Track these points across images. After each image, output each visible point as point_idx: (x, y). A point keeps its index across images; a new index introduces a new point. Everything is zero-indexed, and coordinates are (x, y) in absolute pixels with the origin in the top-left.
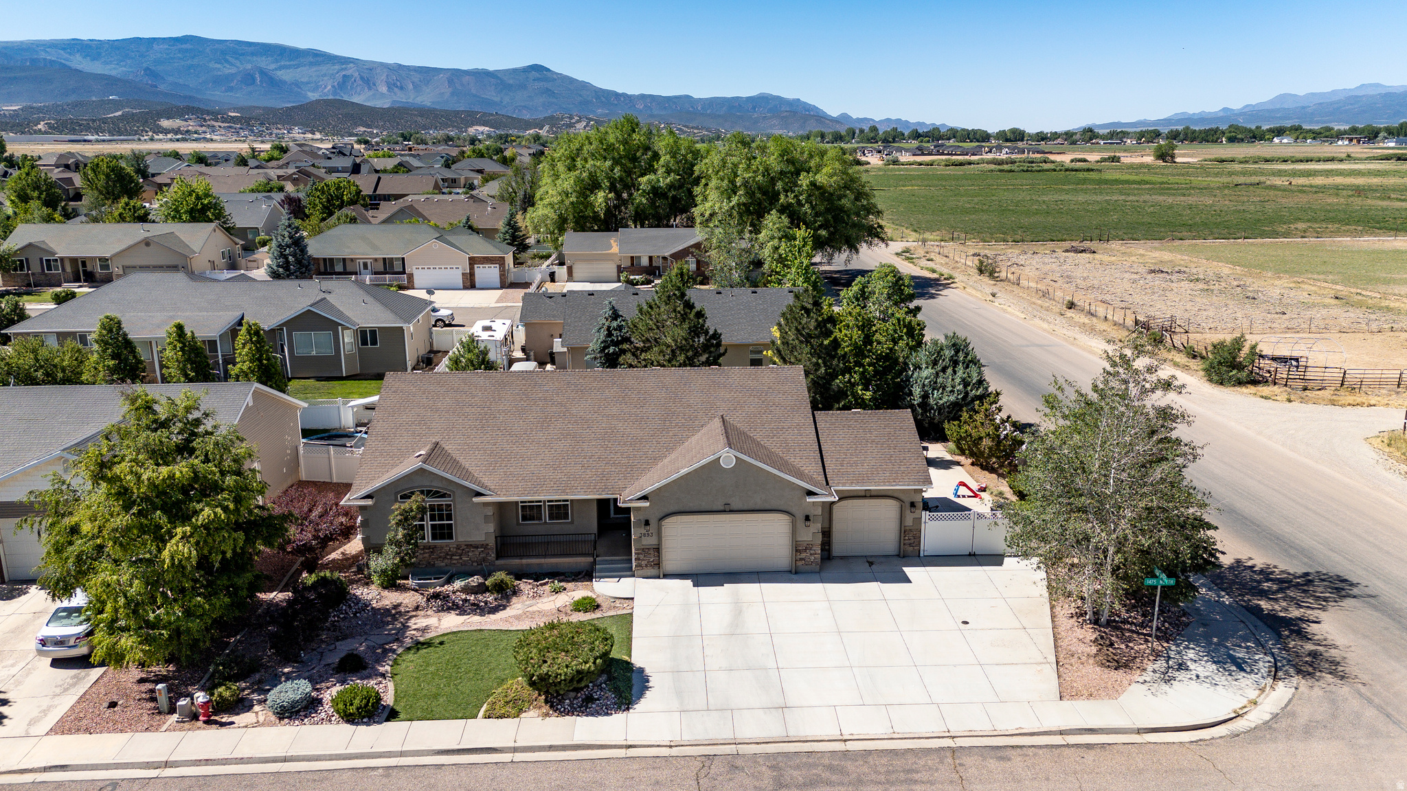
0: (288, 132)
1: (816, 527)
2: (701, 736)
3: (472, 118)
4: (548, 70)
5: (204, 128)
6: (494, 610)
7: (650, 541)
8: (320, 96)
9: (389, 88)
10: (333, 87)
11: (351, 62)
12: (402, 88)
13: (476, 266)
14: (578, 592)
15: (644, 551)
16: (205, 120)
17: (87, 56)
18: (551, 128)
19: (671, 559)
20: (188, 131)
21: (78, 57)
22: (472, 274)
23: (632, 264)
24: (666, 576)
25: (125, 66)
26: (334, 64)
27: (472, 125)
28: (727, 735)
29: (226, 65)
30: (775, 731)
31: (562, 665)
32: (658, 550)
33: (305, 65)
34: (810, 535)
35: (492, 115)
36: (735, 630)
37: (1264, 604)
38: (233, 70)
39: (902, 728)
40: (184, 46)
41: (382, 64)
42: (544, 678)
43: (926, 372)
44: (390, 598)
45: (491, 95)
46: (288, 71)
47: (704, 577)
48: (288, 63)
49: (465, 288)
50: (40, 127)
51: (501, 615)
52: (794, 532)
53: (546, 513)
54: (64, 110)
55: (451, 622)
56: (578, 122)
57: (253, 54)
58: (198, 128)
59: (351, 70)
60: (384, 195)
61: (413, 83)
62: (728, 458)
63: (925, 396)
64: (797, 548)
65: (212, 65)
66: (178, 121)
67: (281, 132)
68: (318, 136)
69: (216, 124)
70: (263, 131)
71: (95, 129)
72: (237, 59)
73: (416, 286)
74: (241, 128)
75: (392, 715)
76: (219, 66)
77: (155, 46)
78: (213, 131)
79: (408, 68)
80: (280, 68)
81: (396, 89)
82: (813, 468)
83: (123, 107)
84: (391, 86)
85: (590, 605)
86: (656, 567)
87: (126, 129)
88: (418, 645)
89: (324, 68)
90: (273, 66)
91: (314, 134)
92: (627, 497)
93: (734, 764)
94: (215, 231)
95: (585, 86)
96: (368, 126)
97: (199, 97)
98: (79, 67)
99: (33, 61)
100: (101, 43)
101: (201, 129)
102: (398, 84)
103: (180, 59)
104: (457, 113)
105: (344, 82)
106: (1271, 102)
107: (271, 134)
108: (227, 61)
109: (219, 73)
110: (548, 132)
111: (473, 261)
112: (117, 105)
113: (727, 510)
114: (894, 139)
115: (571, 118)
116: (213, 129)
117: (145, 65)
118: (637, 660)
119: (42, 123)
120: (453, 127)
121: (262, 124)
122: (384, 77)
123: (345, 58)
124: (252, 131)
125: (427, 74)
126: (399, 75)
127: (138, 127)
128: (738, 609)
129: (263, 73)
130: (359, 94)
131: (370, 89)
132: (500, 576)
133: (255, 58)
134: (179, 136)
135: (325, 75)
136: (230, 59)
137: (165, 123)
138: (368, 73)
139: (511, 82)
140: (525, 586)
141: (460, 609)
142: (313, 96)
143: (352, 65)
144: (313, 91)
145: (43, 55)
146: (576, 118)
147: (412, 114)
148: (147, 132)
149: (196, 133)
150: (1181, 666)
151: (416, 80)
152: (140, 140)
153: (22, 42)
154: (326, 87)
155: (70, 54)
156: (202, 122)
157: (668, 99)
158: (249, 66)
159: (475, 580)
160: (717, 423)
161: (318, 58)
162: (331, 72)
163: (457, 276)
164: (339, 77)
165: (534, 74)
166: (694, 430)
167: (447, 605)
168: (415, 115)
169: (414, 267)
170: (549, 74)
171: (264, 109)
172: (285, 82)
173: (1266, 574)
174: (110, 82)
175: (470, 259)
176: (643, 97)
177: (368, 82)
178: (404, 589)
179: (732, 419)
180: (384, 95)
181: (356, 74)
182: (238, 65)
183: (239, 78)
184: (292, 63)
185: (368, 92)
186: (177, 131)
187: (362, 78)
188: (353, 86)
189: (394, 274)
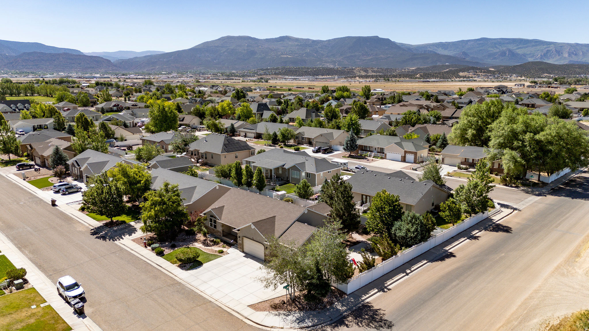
0: (510, 77)
5: (475, 76)
6: (208, 246)
8: (534, 60)
9: (569, 55)
10: (541, 55)
11: (552, 44)
12: (576, 55)
13: (407, 154)
15: (239, 244)
16: (477, 72)
17: (443, 48)
19: (245, 248)
20: (469, 77)
21: (440, 49)
22: (405, 157)
23: (465, 161)
24: (243, 252)
25: (456, 51)
26: (544, 45)
29: (495, 48)
32: (242, 245)
33: (530, 47)
38: (498, 50)
39: (213, 295)
40: (481, 42)
41: (568, 44)
46: (522, 49)
48: (522, 46)
49: (402, 161)
50: (417, 76)
52: (264, 250)
54: (429, 69)
57: (507, 43)
59: (552, 48)
60: (455, 117)
61: (583, 52)
62: (253, 226)
64: (265, 255)
65: (490, 49)
66: (466, 73)
67: (507, 76)
68: (523, 78)
69: (480, 74)
70: (499, 76)
71: (435, 76)
72: (500, 46)
73: (387, 158)
74: (490, 75)
75: (162, 256)
76: (492, 49)
78: (479, 77)
80: (518, 49)
81: (573, 55)
85: (221, 252)
86: (242, 249)
87: (446, 76)
89: (538, 47)
90: (515, 48)
92: (236, 229)
94: (344, 133)
96: (550, 73)
97: (481, 62)
98: (439, 53)
99: (425, 51)
101: (474, 76)
102: (575, 52)
103: (477, 47)
105: (547, 53)
107: (502, 77)
109: (492, 52)
111: (406, 152)
112: (448, 67)
113: (253, 240)
116: (479, 76)
117: (463, 51)
119: (419, 74)
121: (499, 73)
122: (568, 50)
123: (550, 42)
124: (494, 76)
126: (576, 48)
127: (451, 76)
128: (239, 264)
129: (510, 51)
130: (553, 58)
131: (559, 56)
132: (218, 240)
133: (508, 45)
134: (465, 79)
135: (538, 50)
136: (497, 46)
137: (461, 74)
138: (560, 48)
142: (530, 60)
143: (552, 45)
144: (531, 58)
145: (429, 49)
147: (574, 67)
148: (453, 77)
149: (471, 77)
151: (584, 50)
152: (448, 81)
153: (423, 45)
154: (537, 55)
155: (438, 48)
156: (475, 73)
158: (504, 49)
159: (214, 239)
161: (537, 43)
162: (541, 49)
163: (399, 157)
164: (545, 51)
168: (577, 68)
169: (387, 152)
171: (504, 66)
172: (518, 54)
174: (448, 58)
175: (405, 151)
177: (559, 52)
179: (277, 218)
180: (565, 58)
181: (554, 49)
182: (501, 48)
183: (499, 54)
184: (524, 46)
185: (558, 57)
186: (464, 77)
187: (556, 51)
188: (550, 55)
189: (381, 153)
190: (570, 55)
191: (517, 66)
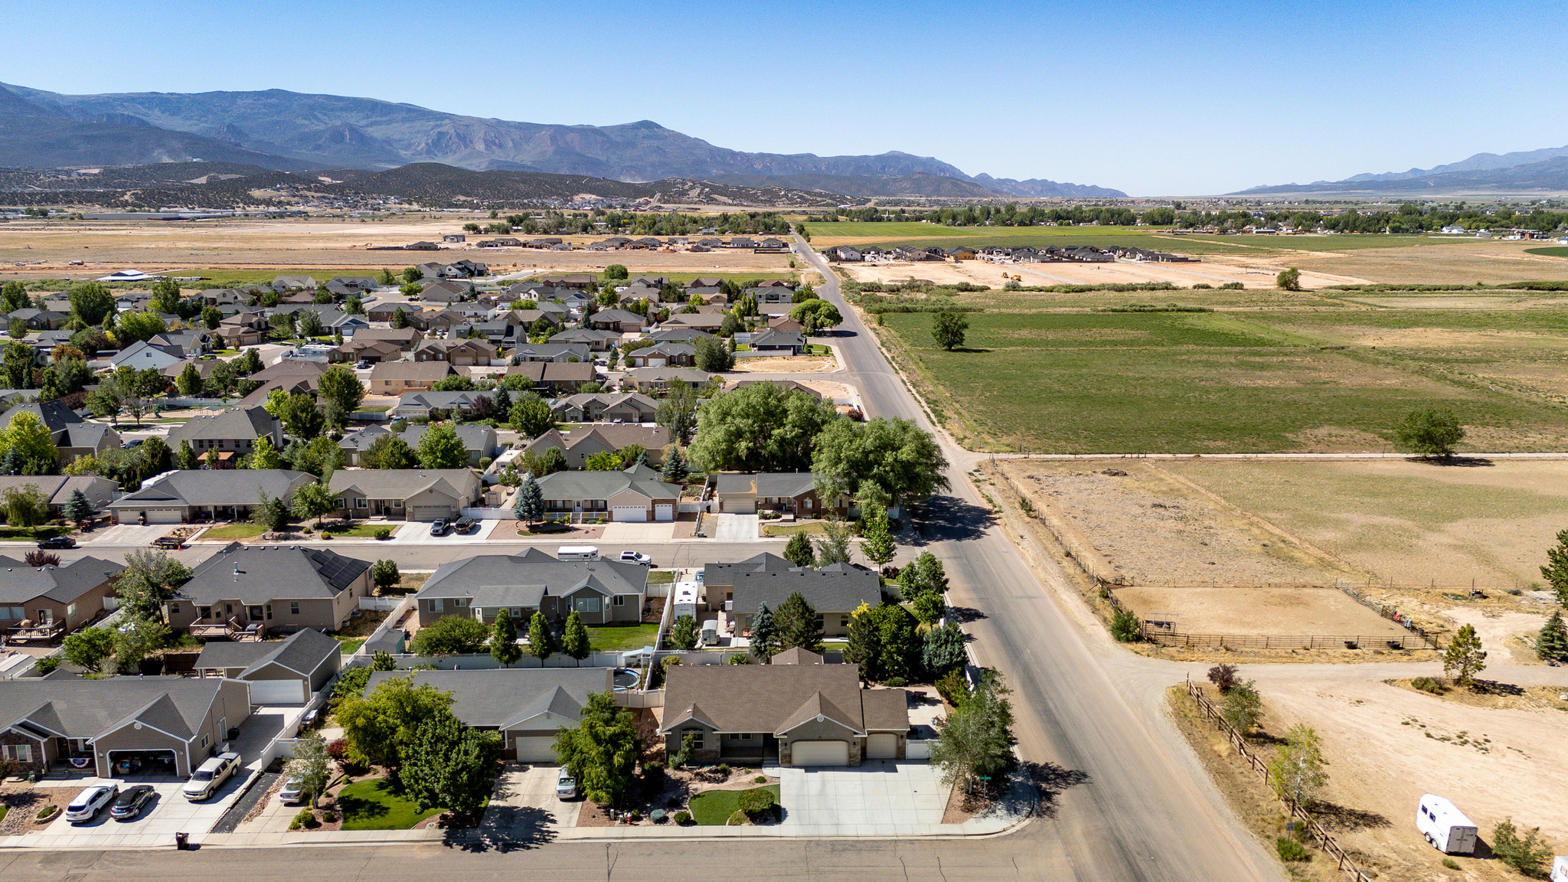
0: (384, 202)
1: (858, 747)
2: (807, 834)
3: (578, 185)
4: (659, 127)
5: (296, 199)
6: (722, 781)
7: (787, 752)
10: (427, 144)
11: (445, 118)
12: (500, 146)
13: (656, 505)
14: (756, 774)
15: (784, 756)
16: (297, 190)
17: (166, 111)
18: (663, 196)
19: (796, 759)
20: (280, 202)
21: (157, 111)
22: (653, 511)
24: (794, 767)
25: (206, 122)
26: (428, 120)
27: (578, 192)
28: (817, 834)
29: (314, 121)
30: (834, 832)
31: (758, 806)
32: (790, 756)
33: (397, 122)
34: (857, 750)
35: (599, 180)
36: (822, 793)
37: (1044, 785)
38: (322, 127)
39: (879, 833)
40: (270, 101)
41: (480, 120)
42: (750, 811)
43: (932, 646)
44: (679, 774)
45: (597, 153)
46: (379, 127)
47: (810, 768)
48: (379, 119)
49: (648, 521)
50: (126, 197)
51: (725, 783)
52: (849, 750)
53: (741, 737)
54: (145, 173)
55: (706, 786)
56: (692, 188)
57: (342, 109)
58: (291, 199)
59: (447, 127)
61: (513, 140)
62: (820, 717)
63: (930, 661)
64: (850, 756)
65: (300, 121)
66: (269, 190)
67: (376, 202)
68: (415, 207)
69: (308, 193)
70: (357, 201)
72: (325, 114)
73: (615, 520)
74: (334, 199)
75: (694, 823)
76: (306, 122)
77: (239, 102)
78: (307, 202)
79: (508, 124)
80: (372, 124)
81: (494, 147)
82: (858, 720)
83: (209, 171)
84: (489, 144)
85: (762, 780)
86: (789, 763)
87: (216, 200)
88: (695, 797)
89: (417, 125)
90: (364, 122)
91: (410, 204)
92: (777, 734)
93: (818, 843)
94: (470, 475)
95: (698, 143)
96: (467, 195)
97: (285, 156)
98: (158, 123)
99: (110, 117)
100: (181, 97)
101: (293, 200)
102: (497, 141)
103: (266, 114)
104: (562, 178)
105: (439, 139)
106: (1467, 162)
107: (366, 205)
108: (315, 117)
109: (307, 130)
110: (659, 200)
112: (201, 169)
113: (820, 739)
114: (1031, 221)
115: (684, 184)
116: (306, 200)
117: (228, 121)
118: (783, 804)
119: (129, 193)
120: (558, 195)
121: (354, 193)
122: (482, 134)
123: (439, 113)
124: (347, 201)
125: (528, 130)
126: (497, 132)
127: (227, 198)
128: (824, 783)
129: (353, 130)
130: (456, 153)
131: (466, 146)
132: (723, 766)
133: (344, 114)
134: (272, 209)
135: (418, 132)
136: (319, 115)
137: (256, 193)
138: (463, 130)
139: (619, 139)
140: (734, 770)
141: (709, 780)
142: (405, 154)
143: (447, 121)
144: (406, 149)
145: (120, 111)
146: (690, 184)
147: (513, 180)
148: (238, 203)
149: (287, 205)
150: (994, 812)
151: (515, 137)
153: (98, 96)
154: (419, 146)
155: (149, 108)
156: (294, 192)
157: (790, 158)
158: (338, 123)
159: (714, 767)
160: (817, 694)
161: (412, 113)
162: (425, 128)
163: (641, 514)
164: (434, 134)
165: (644, 131)
166: (807, 699)
167: (703, 778)
168: (517, 181)
169: (613, 507)
170: (660, 131)
172: (375, 140)
173: (1054, 771)
174: (192, 141)
175: (653, 500)
176: (762, 155)
177: (464, 139)
178: (683, 770)
179: (824, 694)
180: (480, 154)
181: (452, 131)
182: (327, 121)
183: (327, 135)
184: (384, 119)
185: (464, 152)
186: (268, 202)
187: (458, 135)
188: (447, 146)
189: (598, 511)
190: (488, 147)
191: (390, 172)
